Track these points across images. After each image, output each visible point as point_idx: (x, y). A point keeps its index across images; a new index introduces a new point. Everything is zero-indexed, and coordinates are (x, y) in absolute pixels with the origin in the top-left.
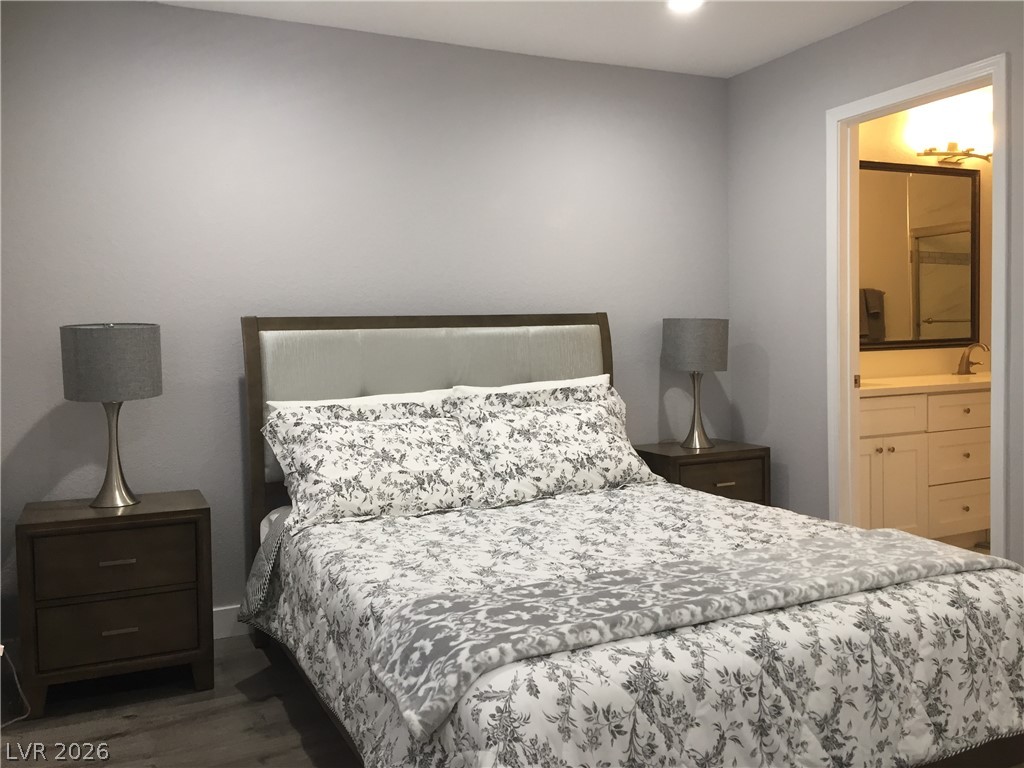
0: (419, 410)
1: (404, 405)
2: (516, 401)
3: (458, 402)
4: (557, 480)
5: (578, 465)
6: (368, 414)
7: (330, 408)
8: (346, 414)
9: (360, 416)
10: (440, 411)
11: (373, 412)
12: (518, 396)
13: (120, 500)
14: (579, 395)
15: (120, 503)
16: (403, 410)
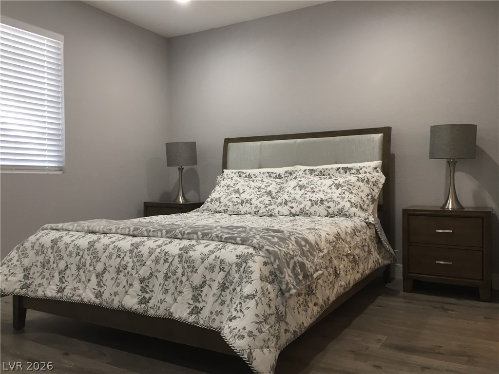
0: (274, 175)
1: (268, 173)
2: (316, 173)
3: (293, 173)
4: (301, 209)
5: (314, 203)
6: (253, 176)
7: (239, 172)
8: (244, 175)
9: (249, 176)
10: (283, 176)
11: (254, 175)
12: (318, 170)
13: (181, 200)
14: (353, 171)
15: (181, 201)
16: (267, 174)
